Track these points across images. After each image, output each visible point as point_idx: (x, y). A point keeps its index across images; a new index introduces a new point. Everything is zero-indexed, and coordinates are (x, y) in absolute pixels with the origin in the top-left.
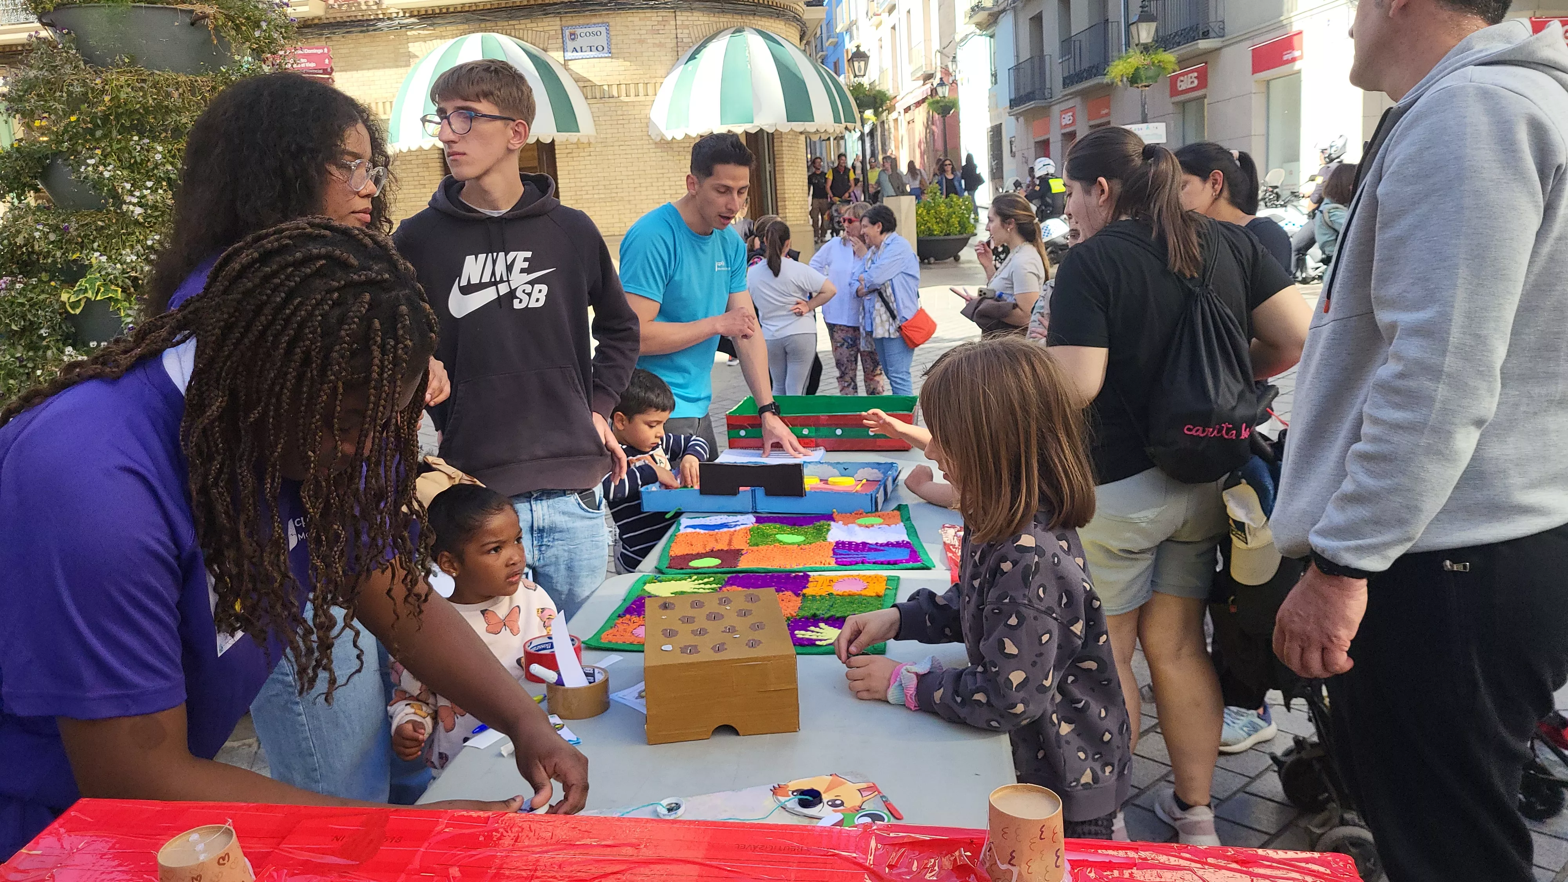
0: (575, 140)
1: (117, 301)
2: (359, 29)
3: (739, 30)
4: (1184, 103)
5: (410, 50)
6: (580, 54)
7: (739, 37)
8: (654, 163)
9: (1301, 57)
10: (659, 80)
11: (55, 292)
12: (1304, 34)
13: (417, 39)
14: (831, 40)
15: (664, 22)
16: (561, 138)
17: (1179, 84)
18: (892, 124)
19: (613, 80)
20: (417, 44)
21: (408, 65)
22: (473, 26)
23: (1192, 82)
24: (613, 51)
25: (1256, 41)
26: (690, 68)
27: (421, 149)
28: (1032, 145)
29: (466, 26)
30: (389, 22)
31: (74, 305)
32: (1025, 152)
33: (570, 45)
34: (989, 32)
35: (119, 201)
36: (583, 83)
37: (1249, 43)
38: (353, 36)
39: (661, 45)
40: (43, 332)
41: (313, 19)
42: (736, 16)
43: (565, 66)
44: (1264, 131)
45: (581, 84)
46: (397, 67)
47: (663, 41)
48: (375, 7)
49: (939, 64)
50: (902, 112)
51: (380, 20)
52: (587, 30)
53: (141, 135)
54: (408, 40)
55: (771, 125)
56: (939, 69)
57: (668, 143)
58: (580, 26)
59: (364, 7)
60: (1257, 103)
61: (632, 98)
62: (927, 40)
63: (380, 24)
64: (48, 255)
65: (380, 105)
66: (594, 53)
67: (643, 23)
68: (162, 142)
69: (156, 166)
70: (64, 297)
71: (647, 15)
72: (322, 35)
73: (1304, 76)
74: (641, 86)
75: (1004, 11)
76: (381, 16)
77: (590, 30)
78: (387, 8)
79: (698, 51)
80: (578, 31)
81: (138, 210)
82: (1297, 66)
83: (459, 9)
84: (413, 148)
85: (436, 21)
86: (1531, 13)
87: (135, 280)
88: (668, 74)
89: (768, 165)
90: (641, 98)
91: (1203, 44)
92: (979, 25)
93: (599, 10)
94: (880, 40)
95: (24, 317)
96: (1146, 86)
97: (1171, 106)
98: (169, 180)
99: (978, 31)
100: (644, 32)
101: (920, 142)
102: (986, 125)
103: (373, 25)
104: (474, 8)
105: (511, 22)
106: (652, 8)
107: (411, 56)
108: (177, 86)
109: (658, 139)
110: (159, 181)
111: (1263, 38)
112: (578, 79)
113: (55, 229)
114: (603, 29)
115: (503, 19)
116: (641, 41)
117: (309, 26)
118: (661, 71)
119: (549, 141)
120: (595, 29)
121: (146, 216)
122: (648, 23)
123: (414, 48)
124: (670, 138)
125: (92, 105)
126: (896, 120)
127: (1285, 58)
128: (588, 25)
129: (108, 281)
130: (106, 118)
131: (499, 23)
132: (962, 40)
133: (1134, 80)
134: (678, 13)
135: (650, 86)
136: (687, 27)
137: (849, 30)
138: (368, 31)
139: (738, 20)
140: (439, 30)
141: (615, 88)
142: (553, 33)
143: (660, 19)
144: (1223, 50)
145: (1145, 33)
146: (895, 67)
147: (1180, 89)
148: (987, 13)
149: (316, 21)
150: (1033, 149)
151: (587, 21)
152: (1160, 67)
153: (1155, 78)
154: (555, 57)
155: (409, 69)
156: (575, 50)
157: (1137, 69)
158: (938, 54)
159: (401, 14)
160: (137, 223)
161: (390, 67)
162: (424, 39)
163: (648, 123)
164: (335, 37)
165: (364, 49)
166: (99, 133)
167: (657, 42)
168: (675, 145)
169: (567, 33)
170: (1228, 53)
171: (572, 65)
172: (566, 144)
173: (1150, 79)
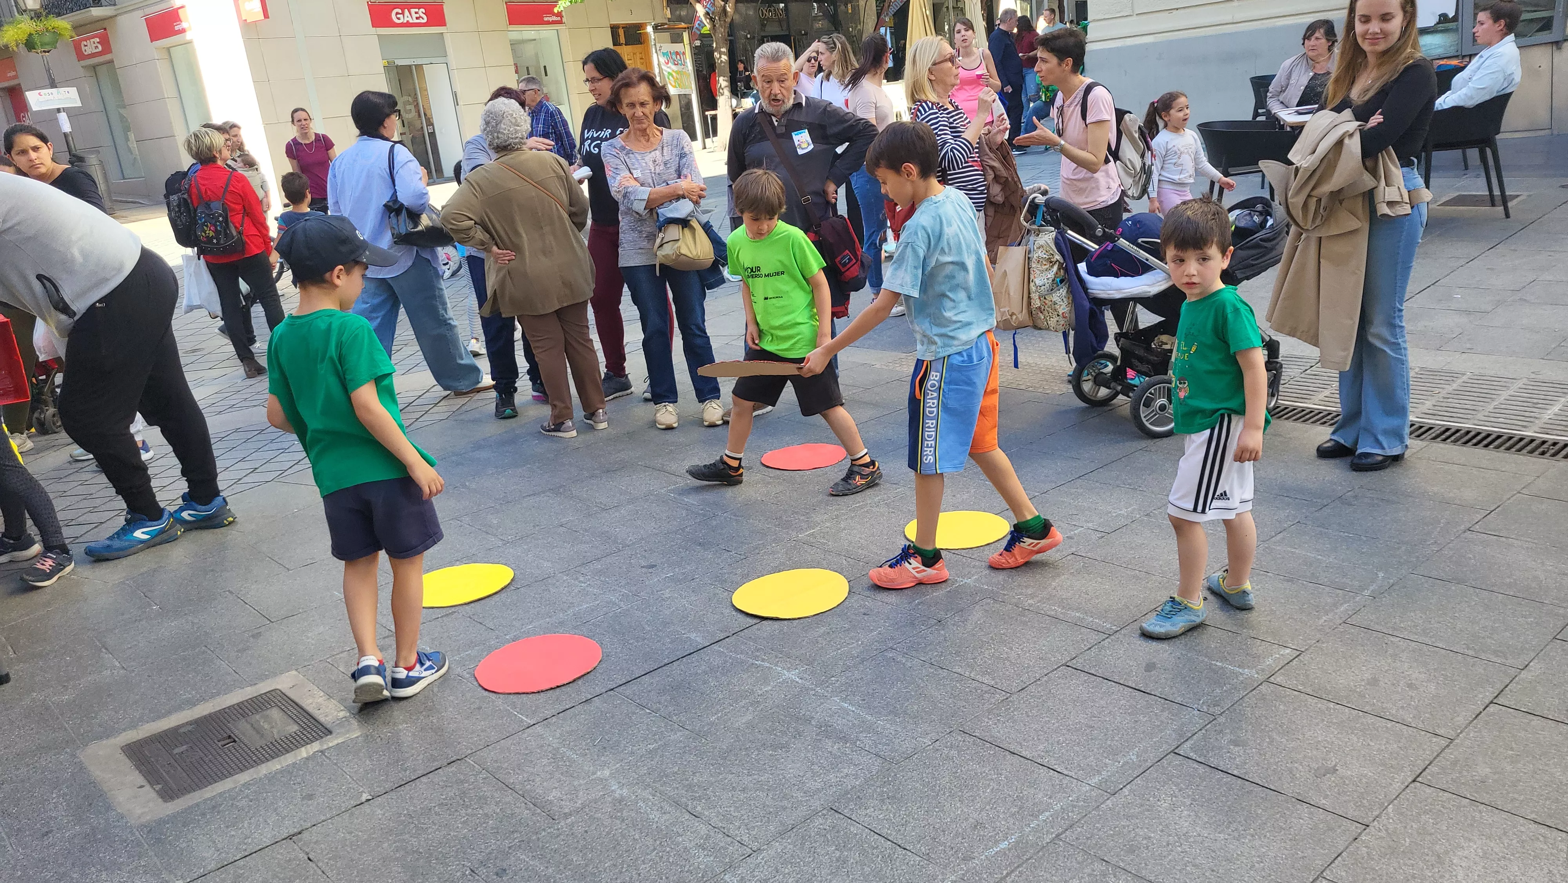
4: (94, 67)
9: (189, 29)
12: (187, 8)
17: (83, 48)
23: (97, 47)
25: (146, 11)
37: (140, 13)
44: (176, 94)
60: (162, 68)
73: (197, 46)
82: (188, 36)
91: (96, 12)
96: (45, 52)
97: (82, 70)
111: (153, 9)
127: (177, 28)
133: (30, 45)
144: (119, 18)
147: (86, 53)
152: (56, 34)
153: (54, 44)
157: (30, 35)
170: (123, 20)
173: (48, 44)
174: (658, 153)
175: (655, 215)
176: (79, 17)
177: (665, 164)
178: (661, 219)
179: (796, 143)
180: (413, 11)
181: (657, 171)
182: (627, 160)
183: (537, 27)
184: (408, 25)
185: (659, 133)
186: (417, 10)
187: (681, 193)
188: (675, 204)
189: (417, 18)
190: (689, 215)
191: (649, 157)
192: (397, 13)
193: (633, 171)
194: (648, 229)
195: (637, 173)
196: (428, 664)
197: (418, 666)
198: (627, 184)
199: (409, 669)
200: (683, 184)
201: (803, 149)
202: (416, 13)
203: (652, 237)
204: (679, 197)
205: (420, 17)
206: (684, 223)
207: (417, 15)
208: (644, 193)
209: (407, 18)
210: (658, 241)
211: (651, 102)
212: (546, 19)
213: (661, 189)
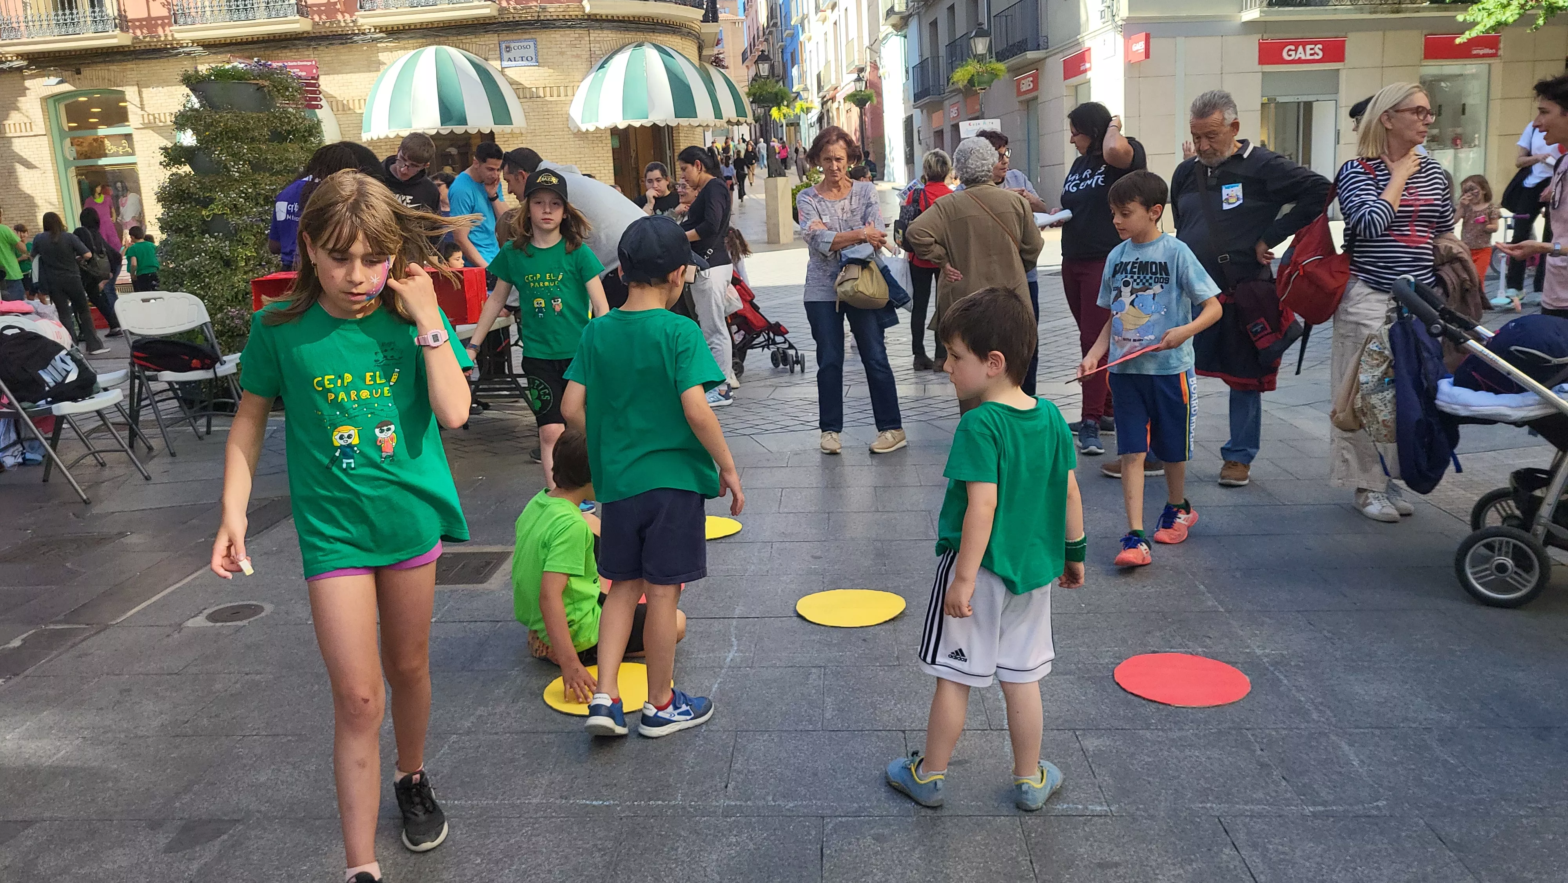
0: (509, 131)
1: (227, 214)
2: (340, 41)
3: (640, 45)
4: (1027, 102)
5: (380, 58)
6: (514, 63)
7: (639, 51)
8: (573, 150)
9: (1090, 69)
10: (577, 84)
11: (200, 211)
12: (1092, 50)
13: (386, 49)
14: (787, 32)
15: (580, 38)
16: (497, 129)
17: (1021, 86)
18: (835, 113)
19: (540, 84)
20: (385, 54)
21: (378, 70)
22: (429, 41)
23: (1030, 85)
24: (540, 61)
25: (1066, 53)
26: (600, 75)
27: (387, 138)
28: (932, 134)
29: (424, 40)
30: (362, 37)
31: (208, 216)
32: (928, 140)
33: (506, 55)
34: (903, 33)
35: (229, 171)
36: (515, 85)
37: (1061, 55)
38: (335, 47)
39: (578, 56)
40: (193, 229)
41: (303, 33)
42: (639, 33)
43: (502, 72)
45: (515, 87)
46: (370, 71)
47: (579, 53)
48: (352, 24)
49: (868, 59)
50: (842, 101)
51: (356, 34)
52: (517, 44)
53: (236, 141)
54: (378, 50)
55: (662, 121)
56: (868, 63)
57: (584, 133)
58: (514, 41)
59: (343, 24)
61: (555, 98)
62: (860, 37)
63: (356, 38)
64: (196, 194)
65: (356, 102)
66: (525, 63)
67: (563, 39)
68: (246, 144)
69: (244, 155)
70: (204, 213)
71: (567, 32)
72: (309, 46)
73: (1093, 84)
74: (562, 89)
75: (910, 15)
76: (357, 32)
77: (522, 44)
78: (362, 25)
79: (606, 62)
80: (512, 45)
81: (237, 174)
82: (1089, 75)
83: (418, 27)
84: (382, 137)
85: (400, 36)
86: (1260, 36)
87: (235, 205)
88: (583, 79)
89: (668, 152)
90: (562, 98)
91: (1031, 55)
92: (894, 26)
93: (528, 29)
94: (826, 34)
95: (184, 222)
96: (982, 89)
97: (1019, 104)
98: (249, 161)
99: (895, 32)
100: (564, 46)
101: (856, 130)
102: (902, 116)
103: (351, 39)
104: (430, 26)
105: (459, 38)
106: (569, 27)
107: (381, 63)
108: (252, 118)
109: (576, 131)
110: (245, 161)
111: (1069, 52)
112: (512, 83)
113: (199, 182)
114: (532, 44)
115: (453, 35)
116: (562, 53)
117: (299, 39)
118: (579, 78)
119: (488, 132)
120: (525, 44)
121: (240, 177)
122: (567, 39)
123: (383, 56)
124: (584, 130)
125: (216, 127)
126: (838, 108)
127: (1082, 68)
128: (519, 41)
129: (225, 205)
130: (221, 133)
131: (451, 38)
132: (884, 39)
133: (972, 83)
134: (591, 31)
135: (570, 89)
136: (599, 42)
137: (802, 24)
138: (347, 43)
139: (640, 36)
140: (402, 43)
141: (541, 90)
142: (492, 46)
143: (577, 35)
144: (1047, 60)
145: (981, 46)
146: (836, 60)
147: (1021, 91)
148: (898, 16)
149: (305, 35)
150: (933, 138)
151: (519, 37)
152: (994, 75)
153: (991, 83)
154: (494, 66)
155: (379, 74)
156: (510, 60)
157: (974, 75)
158: (868, 50)
159: (373, 30)
160: (236, 180)
161: (364, 72)
162: (391, 50)
163: (568, 118)
164: (321, 48)
165: (343, 58)
166: (218, 140)
167: (575, 53)
168: (590, 136)
169: (503, 46)
170: (1049, 62)
171: (508, 72)
172: (503, 134)
173: (985, 83)
174: (847, 202)
175: (838, 256)
176: (1020, 59)
177: (852, 212)
178: (844, 260)
179: (1224, 197)
180: (1308, 47)
181: (845, 218)
182: (819, 207)
183: (1461, 62)
184: (1300, 61)
185: (849, 184)
186: (1312, 46)
187: (863, 237)
188: (857, 247)
189: (1311, 55)
190: (868, 257)
191: (838, 206)
192: (1290, 50)
193: (823, 217)
194: (830, 269)
195: (826, 219)
196: (684, 708)
197: (671, 708)
198: (816, 228)
199: (660, 709)
200: (866, 231)
201: (1230, 204)
202: (1311, 49)
203: (834, 276)
204: (861, 241)
205: (1315, 53)
206: (864, 264)
207: (1312, 52)
208: (830, 236)
209: (1300, 54)
210: (839, 278)
211: (846, 159)
212: (1475, 52)
213: (846, 233)
